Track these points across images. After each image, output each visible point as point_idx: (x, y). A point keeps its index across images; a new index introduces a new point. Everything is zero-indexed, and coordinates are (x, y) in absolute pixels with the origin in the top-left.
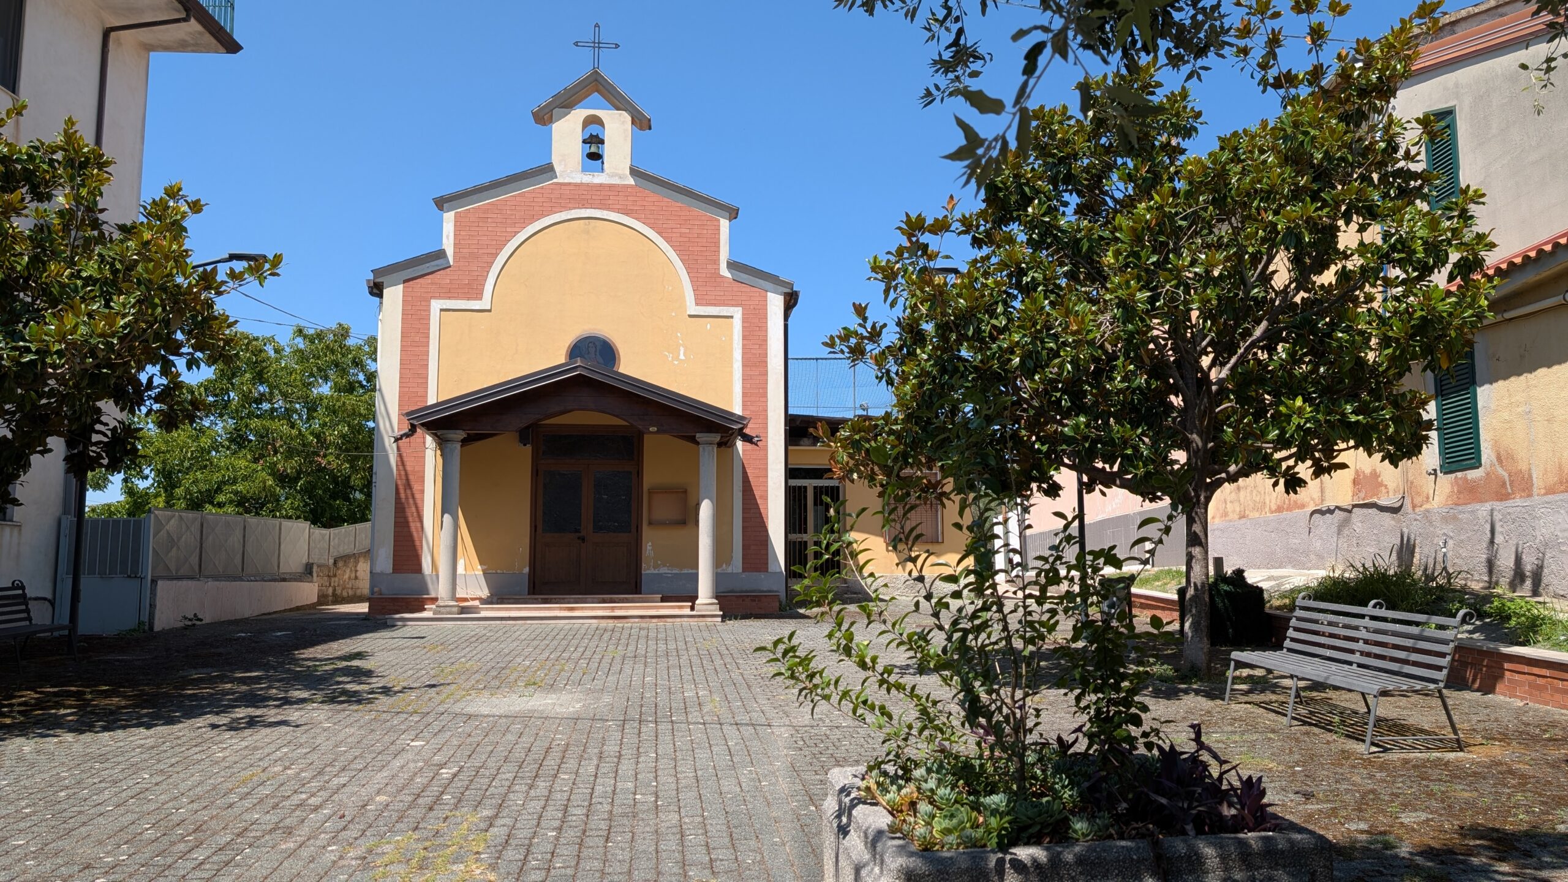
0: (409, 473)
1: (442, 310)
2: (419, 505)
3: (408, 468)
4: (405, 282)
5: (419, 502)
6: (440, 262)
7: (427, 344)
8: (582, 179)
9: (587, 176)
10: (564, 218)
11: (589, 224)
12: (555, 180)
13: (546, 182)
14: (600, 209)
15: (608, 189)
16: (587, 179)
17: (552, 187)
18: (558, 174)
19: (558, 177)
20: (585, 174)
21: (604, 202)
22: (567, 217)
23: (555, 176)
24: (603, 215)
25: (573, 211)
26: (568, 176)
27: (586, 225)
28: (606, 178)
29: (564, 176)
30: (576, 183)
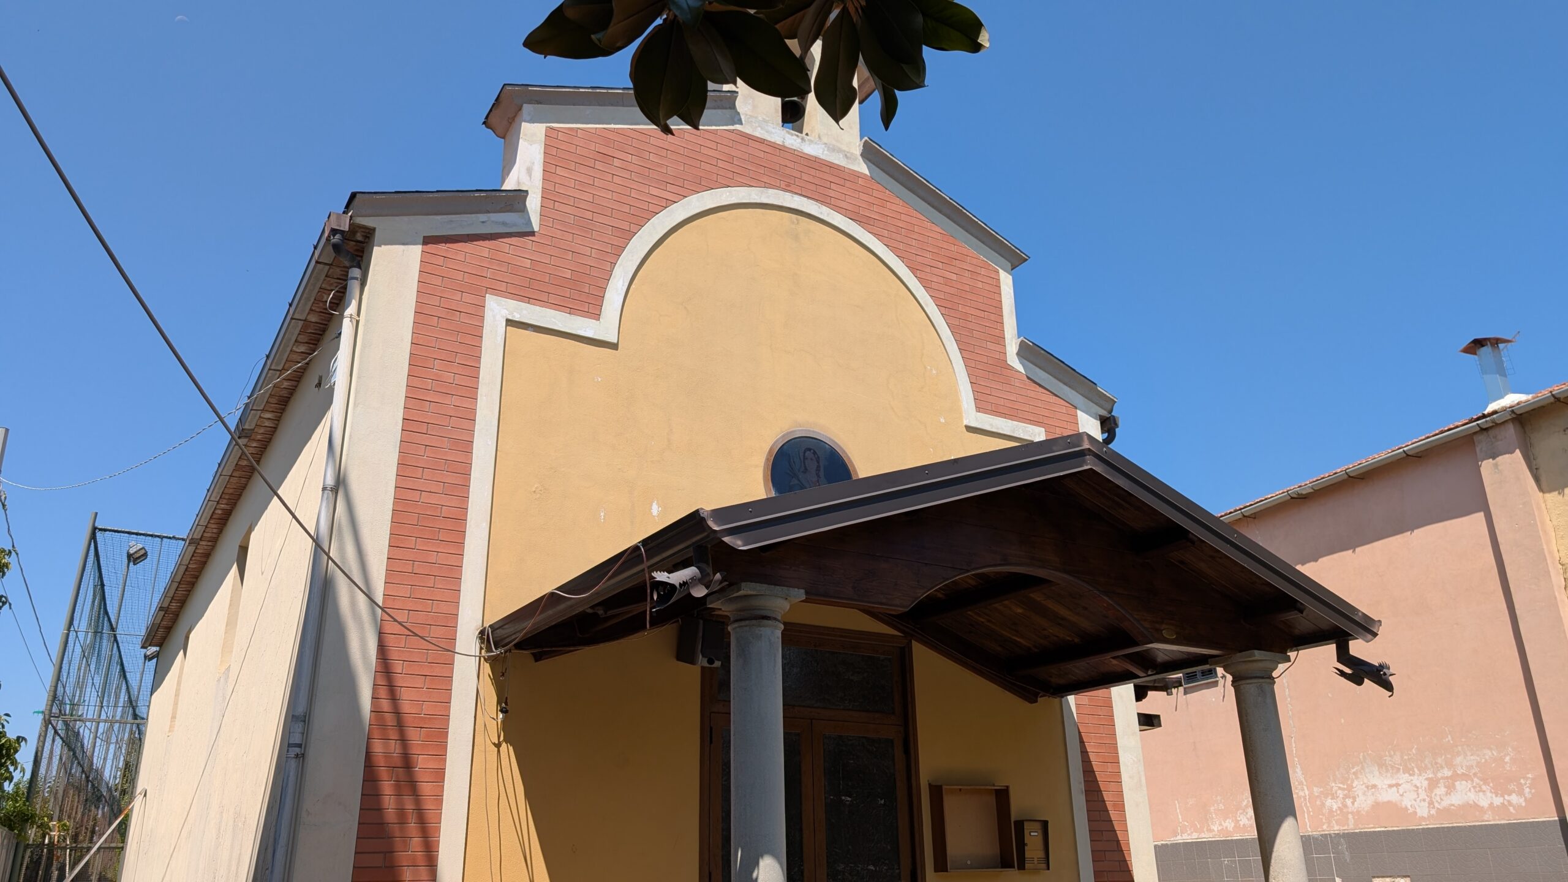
0: (408, 720)
1: (510, 323)
2: (430, 815)
3: (406, 707)
4: (427, 241)
5: (428, 805)
6: (510, 218)
7: (471, 392)
8: (784, 139)
9: (793, 137)
10: (754, 199)
11: (798, 223)
12: (737, 126)
13: (723, 126)
14: (817, 200)
15: (827, 170)
16: (793, 141)
17: (733, 136)
18: (743, 117)
19: (743, 122)
20: (789, 133)
21: (821, 190)
22: (760, 198)
23: (738, 120)
24: (821, 213)
25: (771, 191)
26: (759, 126)
27: (793, 223)
28: (824, 150)
29: (754, 124)
30: (774, 143)
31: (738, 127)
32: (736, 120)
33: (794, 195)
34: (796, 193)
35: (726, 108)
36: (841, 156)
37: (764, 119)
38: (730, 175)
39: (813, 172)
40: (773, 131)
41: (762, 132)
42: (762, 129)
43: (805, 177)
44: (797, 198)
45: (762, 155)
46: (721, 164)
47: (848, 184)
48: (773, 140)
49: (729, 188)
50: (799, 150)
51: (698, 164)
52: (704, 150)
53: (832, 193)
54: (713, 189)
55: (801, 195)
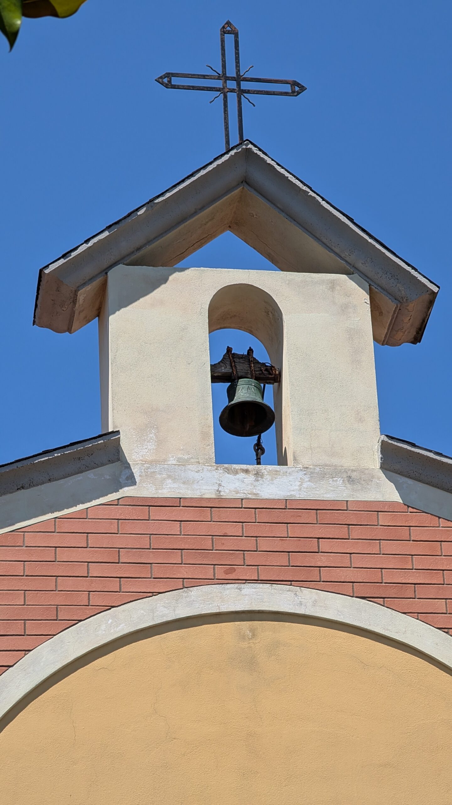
8: (220, 485)
9: (238, 476)
10: (163, 616)
11: (254, 635)
12: (126, 489)
13: (98, 498)
14: (290, 582)
15: (311, 517)
16: (238, 484)
17: (117, 512)
18: (136, 471)
19: (137, 479)
20: (228, 471)
21: (298, 559)
22: (174, 610)
23: (127, 479)
24: (301, 604)
25: (195, 592)
26: (169, 477)
27: (243, 637)
28: (302, 481)
29: (158, 476)
30: (201, 499)
31: (127, 491)
32: (122, 479)
33: (243, 586)
34: (246, 581)
35: (103, 465)
36: (340, 481)
37: (179, 460)
38: (114, 585)
39: (281, 530)
40: (197, 476)
41: (176, 485)
42: (175, 480)
43: (264, 545)
44: (248, 589)
45: (175, 528)
46: (95, 570)
47: (356, 532)
48: (197, 495)
49: (113, 609)
50: (250, 496)
51: (50, 584)
52: (63, 555)
53: (321, 560)
54: (80, 621)
55: (257, 581)
